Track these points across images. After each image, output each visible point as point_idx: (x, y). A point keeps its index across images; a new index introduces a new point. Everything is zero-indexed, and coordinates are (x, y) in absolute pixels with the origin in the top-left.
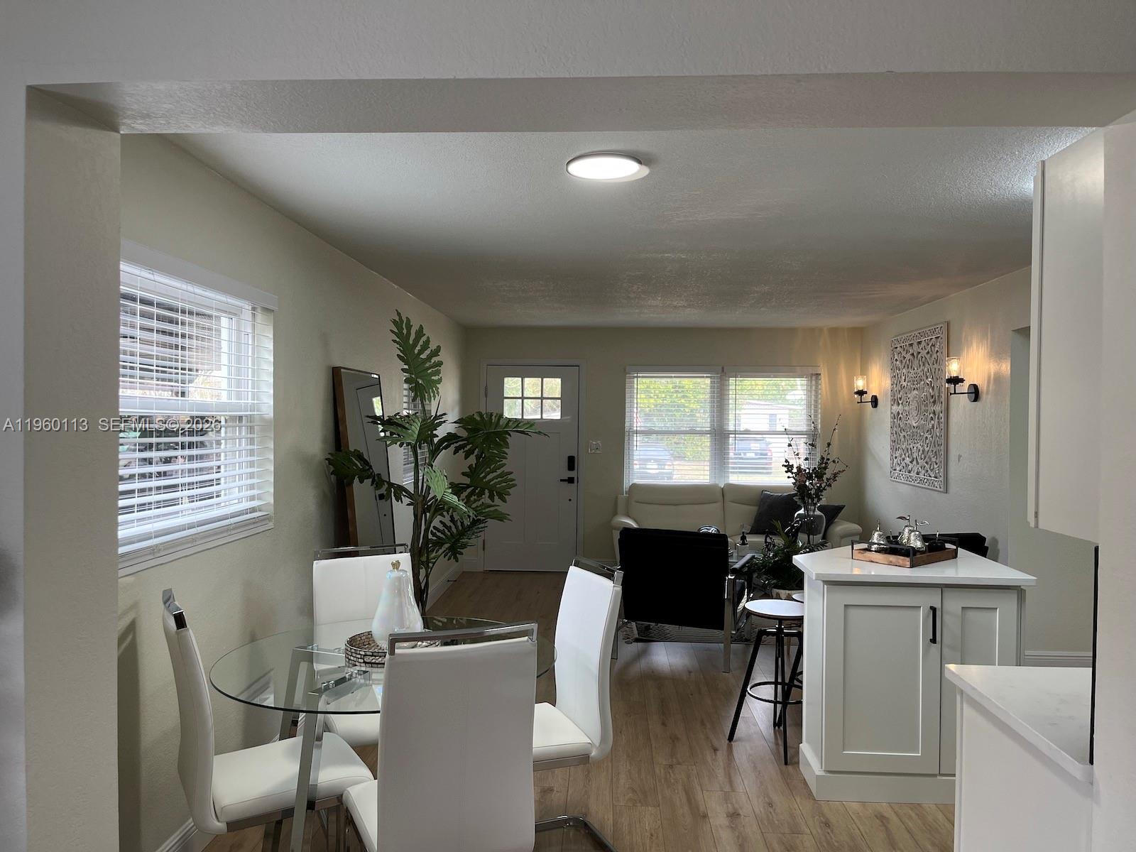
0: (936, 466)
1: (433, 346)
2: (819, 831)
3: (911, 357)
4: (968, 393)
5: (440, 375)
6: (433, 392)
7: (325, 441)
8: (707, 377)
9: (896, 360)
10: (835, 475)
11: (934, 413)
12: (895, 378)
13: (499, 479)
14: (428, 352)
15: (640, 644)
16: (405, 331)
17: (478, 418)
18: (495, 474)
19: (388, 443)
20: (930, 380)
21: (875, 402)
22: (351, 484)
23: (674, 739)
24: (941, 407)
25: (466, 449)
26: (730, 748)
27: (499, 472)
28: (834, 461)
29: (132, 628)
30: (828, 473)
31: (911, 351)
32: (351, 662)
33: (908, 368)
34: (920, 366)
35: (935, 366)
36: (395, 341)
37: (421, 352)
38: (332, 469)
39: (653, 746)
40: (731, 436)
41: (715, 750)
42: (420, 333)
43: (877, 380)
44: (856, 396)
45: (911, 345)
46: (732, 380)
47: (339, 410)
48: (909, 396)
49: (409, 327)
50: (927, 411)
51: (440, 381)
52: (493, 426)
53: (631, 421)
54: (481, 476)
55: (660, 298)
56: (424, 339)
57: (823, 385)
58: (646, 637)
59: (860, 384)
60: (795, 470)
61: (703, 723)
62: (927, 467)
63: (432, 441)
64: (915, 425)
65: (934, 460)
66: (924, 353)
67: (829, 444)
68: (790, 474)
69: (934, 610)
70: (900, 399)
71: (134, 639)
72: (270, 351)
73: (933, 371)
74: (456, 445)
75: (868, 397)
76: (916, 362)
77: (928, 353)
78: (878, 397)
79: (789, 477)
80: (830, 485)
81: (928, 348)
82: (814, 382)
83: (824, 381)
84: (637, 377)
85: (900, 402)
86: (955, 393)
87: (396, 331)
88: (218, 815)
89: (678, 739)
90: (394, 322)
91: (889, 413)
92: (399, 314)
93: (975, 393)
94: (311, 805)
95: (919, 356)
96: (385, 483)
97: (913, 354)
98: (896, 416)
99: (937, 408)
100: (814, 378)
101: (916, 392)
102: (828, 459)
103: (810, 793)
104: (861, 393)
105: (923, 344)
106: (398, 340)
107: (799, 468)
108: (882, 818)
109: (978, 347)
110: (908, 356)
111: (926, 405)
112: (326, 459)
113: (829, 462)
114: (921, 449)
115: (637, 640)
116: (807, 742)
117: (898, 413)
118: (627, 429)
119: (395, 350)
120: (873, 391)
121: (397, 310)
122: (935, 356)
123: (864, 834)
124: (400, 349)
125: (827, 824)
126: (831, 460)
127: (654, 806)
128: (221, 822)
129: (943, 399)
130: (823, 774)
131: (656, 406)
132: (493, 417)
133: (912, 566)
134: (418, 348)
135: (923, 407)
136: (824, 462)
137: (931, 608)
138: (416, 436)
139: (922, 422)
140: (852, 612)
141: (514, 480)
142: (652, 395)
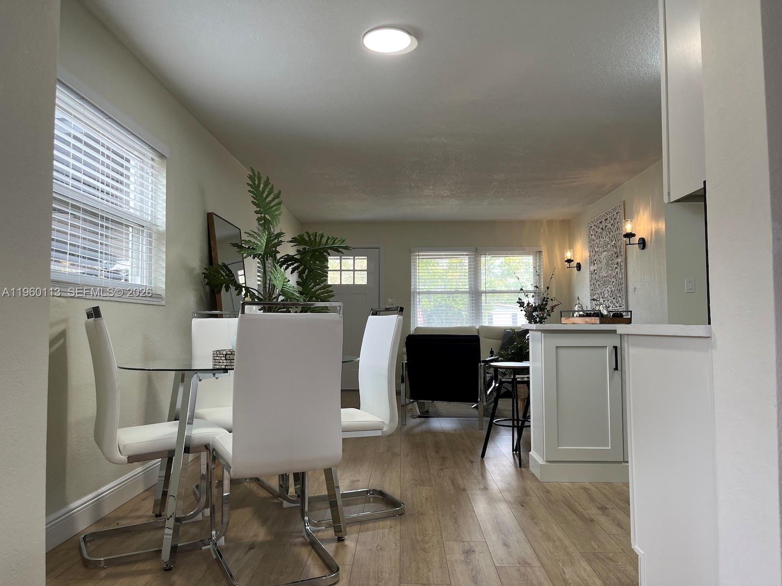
0: (620, 299)
1: (276, 191)
2: (542, 495)
3: (602, 231)
4: (638, 244)
5: (281, 210)
6: (276, 222)
7: (202, 261)
8: (466, 255)
9: (592, 235)
10: (553, 308)
11: (617, 264)
12: (591, 248)
13: (323, 290)
14: (272, 196)
15: (422, 419)
16: (257, 182)
17: (307, 239)
18: (319, 286)
19: (245, 255)
20: (614, 242)
21: (579, 267)
22: (219, 292)
23: (444, 458)
24: (622, 259)
25: (299, 270)
26: (482, 462)
27: (322, 285)
28: (552, 300)
29: (63, 335)
30: (548, 307)
31: (601, 227)
32: (216, 361)
33: (600, 238)
34: (607, 234)
35: (617, 232)
36: (250, 191)
37: (267, 196)
38: (206, 280)
39: (429, 461)
40: (483, 294)
41: (472, 462)
42: (267, 183)
43: (580, 252)
44: (566, 263)
45: (601, 222)
46: (483, 259)
47: (212, 242)
48: (601, 257)
49: (259, 179)
50: (612, 264)
51: (280, 214)
52: (317, 245)
53: (415, 285)
54: (310, 287)
55: (431, 187)
56: (270, 186)
57: (544, 258)
58: (425, 415)
59: (569, 255)
60: (525, 305)
61: (464, 451)
62: (614, 301)
63: (275, 256)
64: (605, 275)
65: (618, 295)
66: (609, 225)
67: (548, 288)
68: (522, 308)
69: (616, 348)
70: (595, 260)
71: (65, 341)
72: (164, 185)
73: (616, 235)
74: (292, 267)
75: (574, 264)
76: (604, 233)
77: (612, 225)
78: (581, 264)
79: (521, 310)
80: (550, 315)
81: (612, 222)
82: (538, 258)
83: (545, 255)
84: (419, 255)
85: (595, 262)
86: (630, 244)
87: (251, 183)
88: (121, 451)
89: (446, 458)
90: (250, 177)
91: (588, 272)
92: (253, 170)
93: (643, 243)
94: (187, 450)
95: (607, 228)
96: (244, 289)
97: (602, 229)
98: (593, 273)
99: (619, 260)
100: (538, 255)
101: (605, 253)
102: (548, 298)
103: (536, 479)
104: (569, 261)
105: (609, 219)
106: (252, 190)
107: (529, 304)
108: (586, 489)
109: (643, 212)
110: (600, 231)
111: (612, 260)
112: (203, 273)
113: (548, 300)
114: (610, 290)
115: (420, 417)
116: (534, 450)
117: (595, 270)
118: (412, 290)
119: (250, 198)
120: (578, 260)
121: (251, 167)
122: (616, 225)
123: (573, 495)
124: (253, 197)
125: (548, 492)
126: (550, 299)
127: (429, 486)
128: (124, 456)
129: (622, 253)
130: (544, 463)
131: (435, 307)
132: (317, 237)
133: (601, 323)
134: (266, 193)
135: (610, 262)
136: (545, 300)
137: (614, 347)
138: (264, 248)
139: (610, 272)
140: (561, 351)
141: (332, 291)
142: (432, 300)
